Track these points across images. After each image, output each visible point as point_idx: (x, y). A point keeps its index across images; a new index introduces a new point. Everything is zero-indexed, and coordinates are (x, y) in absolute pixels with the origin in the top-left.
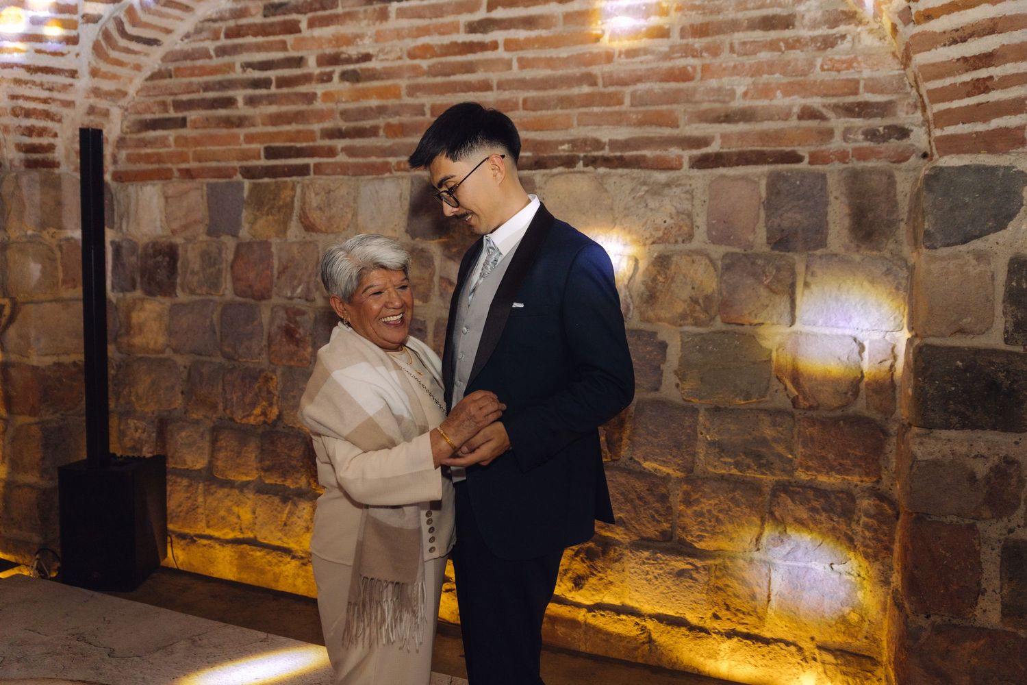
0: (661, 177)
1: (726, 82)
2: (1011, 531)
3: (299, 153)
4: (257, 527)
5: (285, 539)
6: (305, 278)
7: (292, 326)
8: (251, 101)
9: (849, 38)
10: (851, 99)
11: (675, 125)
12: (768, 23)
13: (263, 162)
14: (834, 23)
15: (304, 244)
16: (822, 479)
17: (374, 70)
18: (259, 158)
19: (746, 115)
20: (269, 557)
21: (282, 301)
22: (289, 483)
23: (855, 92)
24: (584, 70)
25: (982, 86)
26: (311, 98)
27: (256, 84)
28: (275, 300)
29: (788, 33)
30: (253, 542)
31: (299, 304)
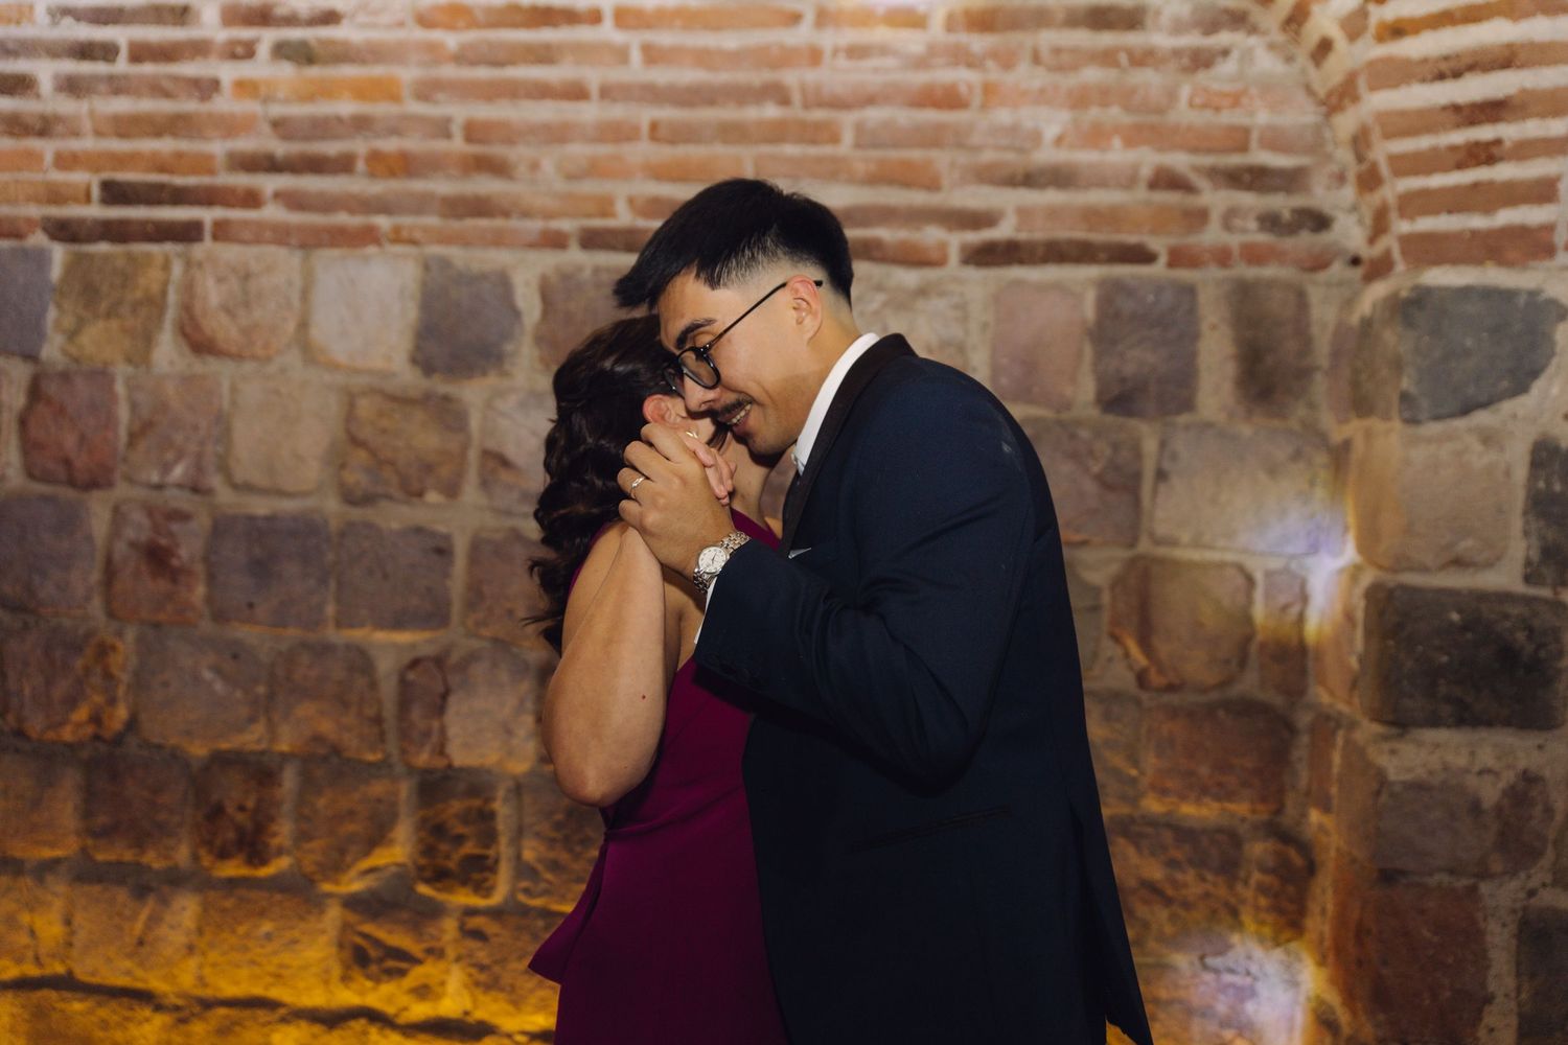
0: (909, 278)
1: (1028, 116)
2: (1532, 893)
3: (179, 197)
4: (75, 953)
5: (139, 973)
6: (193, 448)
7: (163, 542)
8: (72, 86)
9: (1235, 55)
10: (1235, 160)
11: (933, 186)
12: (1099, 19)
13: (96, 211)
14: (1211, 26)
15: (188, 380)
16: (1188, 810)
17: (345, 44)
18: (88, 199)
19: (1060, 177)
20: (103, 1013)
21: (139, 493)
22: (152, 859)
23: (1243, 148)
24: (765, 76)
25: (1483, 154)
26: (207, 88)
27: (85, 51)
28: (121, 490)
29: (1132, 39)
30: (67, 984)
31: (181, 500)
